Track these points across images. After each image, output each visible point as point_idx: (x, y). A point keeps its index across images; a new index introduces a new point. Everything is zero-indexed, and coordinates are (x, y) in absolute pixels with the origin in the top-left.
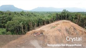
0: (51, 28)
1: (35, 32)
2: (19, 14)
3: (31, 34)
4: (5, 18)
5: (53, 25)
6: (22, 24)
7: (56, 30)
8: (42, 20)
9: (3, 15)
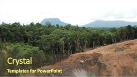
0: (116, 51)
1: (83, 57)
2: (63, 28)
3: (77, 59)
4: (41, 32)
5: (119, 46)
6: (64, 40)
7: (126, 56)
8: (98, 35)
9: (40, 28)
